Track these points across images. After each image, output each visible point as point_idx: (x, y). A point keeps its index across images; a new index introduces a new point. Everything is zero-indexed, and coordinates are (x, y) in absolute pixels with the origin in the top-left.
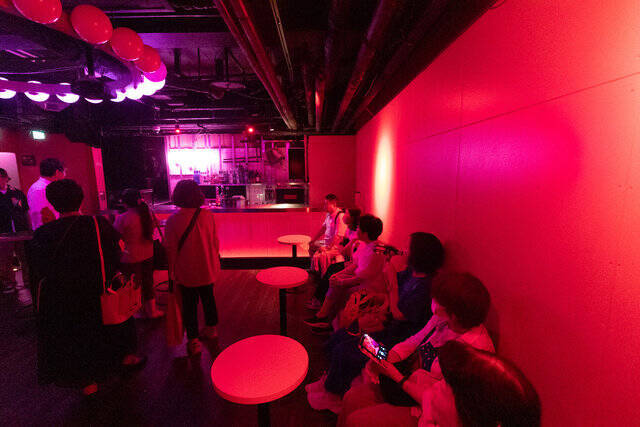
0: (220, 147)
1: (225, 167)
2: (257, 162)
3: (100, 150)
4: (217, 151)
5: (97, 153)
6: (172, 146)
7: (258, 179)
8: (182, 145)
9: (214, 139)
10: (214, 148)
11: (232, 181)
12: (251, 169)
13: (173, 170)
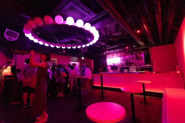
0: (120, 56)
1: (122, 62)
2: (132, 59)
3: (93, 60)
4: (120, 58)
5: (92, 61)
6: (108, 58)
7: (133, 65)
8: (111, 57)
9: (119, 54)
10: (119, 57)
11: (124, 66)
12: (130, 62)
13: (108, 64)
